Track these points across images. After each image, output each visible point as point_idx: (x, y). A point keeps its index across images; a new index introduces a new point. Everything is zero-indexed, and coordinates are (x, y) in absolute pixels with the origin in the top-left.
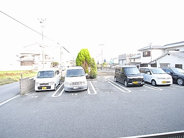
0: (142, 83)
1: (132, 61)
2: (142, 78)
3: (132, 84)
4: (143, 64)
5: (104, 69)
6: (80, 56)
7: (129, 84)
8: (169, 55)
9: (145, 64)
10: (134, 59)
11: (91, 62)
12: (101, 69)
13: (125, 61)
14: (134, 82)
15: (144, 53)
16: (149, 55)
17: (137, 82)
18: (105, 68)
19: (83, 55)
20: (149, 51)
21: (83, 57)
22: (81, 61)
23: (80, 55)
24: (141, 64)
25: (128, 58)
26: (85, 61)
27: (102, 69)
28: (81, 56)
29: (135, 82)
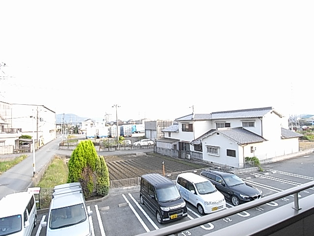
0: (183, 215)
1: (167, 136)
2: (183, 207)
3: (168, 219)
4: (183, 143)
5: (121, 148)
6: (76, 158)
7: (164, 220)
8: (218, 134)
9: (185, 144)
10: (170, 133)
11: (97, 167)
12: (116, 149)
13: (155, 132)
14: (172, 217)
15: (184, 126)
16: (190, 129)
17: (176, 215)
18: (122, 146)
19: (82, 156)
20: (191, 123)
21: (83, 160)
22: (78, 168)
23: (78, 156)
24: (179, 142)
25: (159, 128)
26: (86, 167)
27: (118, 148)
28: (79, 159)
29: (174, 215)
